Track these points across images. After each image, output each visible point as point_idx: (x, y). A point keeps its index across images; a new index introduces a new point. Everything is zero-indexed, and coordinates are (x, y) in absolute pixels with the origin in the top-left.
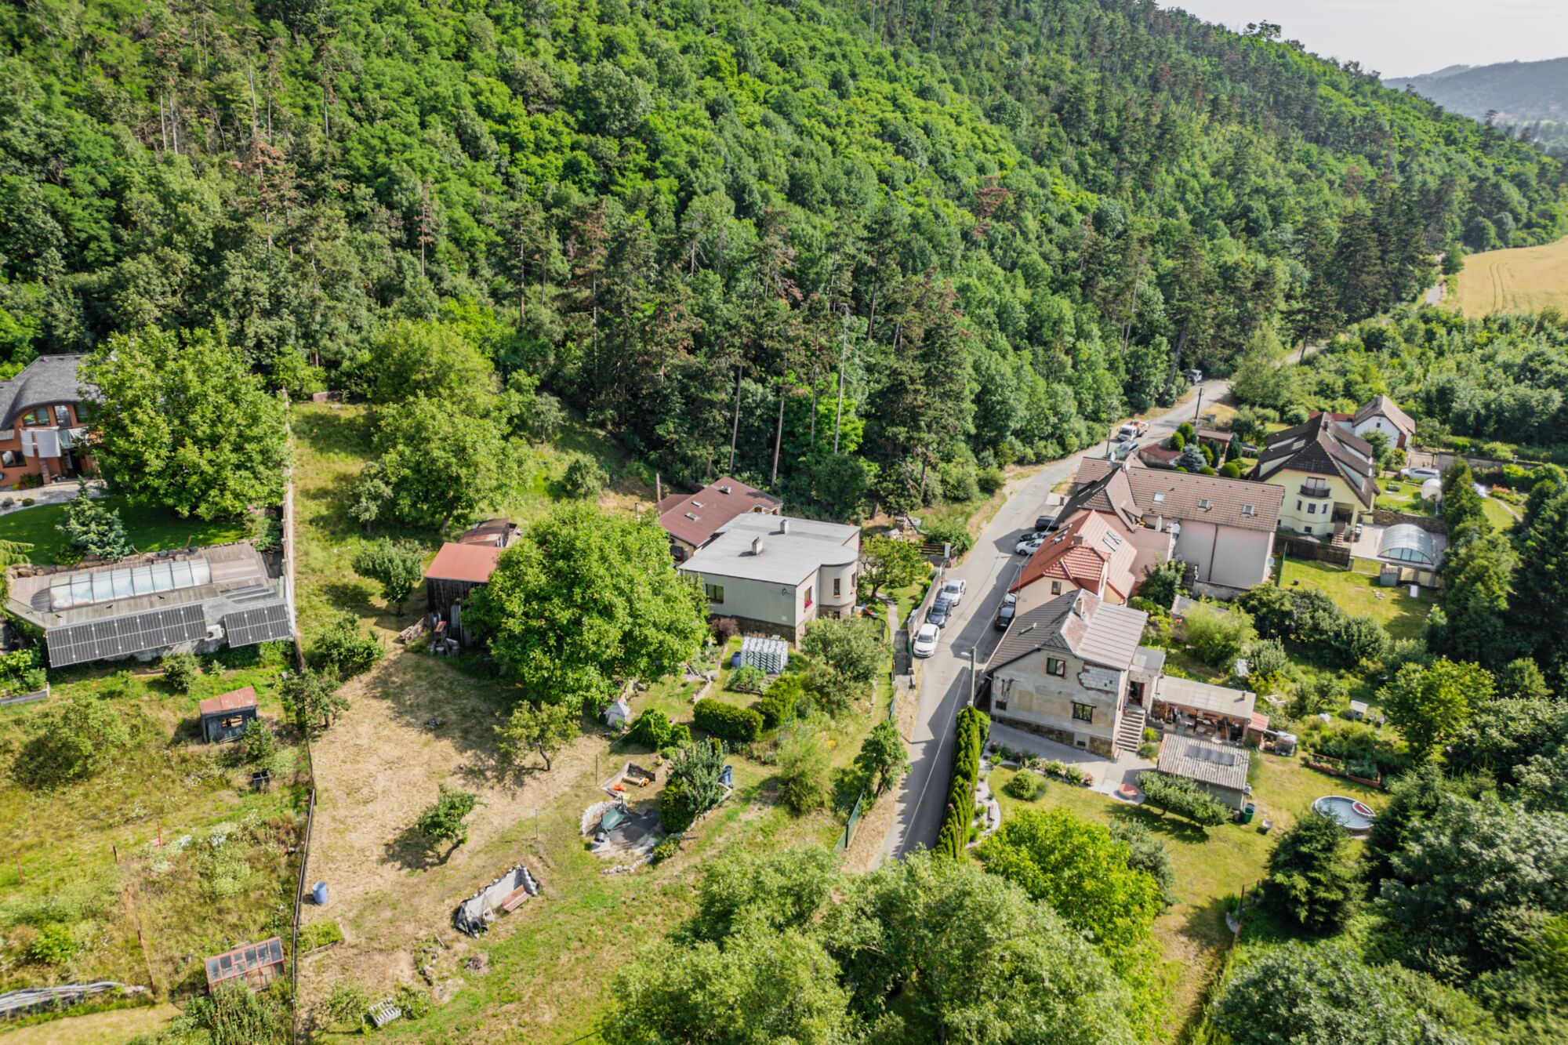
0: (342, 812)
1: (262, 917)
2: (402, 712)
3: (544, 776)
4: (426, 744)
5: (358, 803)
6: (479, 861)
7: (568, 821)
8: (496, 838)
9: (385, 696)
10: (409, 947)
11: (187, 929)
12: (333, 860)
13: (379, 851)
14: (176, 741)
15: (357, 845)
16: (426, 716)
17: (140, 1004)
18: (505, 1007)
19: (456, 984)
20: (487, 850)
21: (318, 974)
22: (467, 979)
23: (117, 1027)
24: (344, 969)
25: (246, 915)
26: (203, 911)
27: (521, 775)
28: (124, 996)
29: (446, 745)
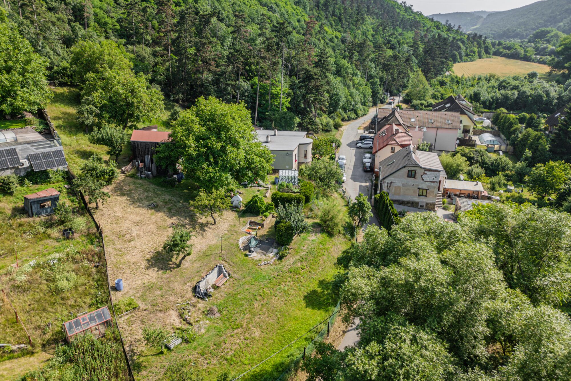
0: (119, 246)
1: (88, 300)
2: (134, 201)
3: (214, 227)
4: (152, 214)
5: (125, 241)
6: (197, 265)
7: (232, 244)
8: (201, 254)
9: (123, 195)
10: (175, 308)
11: (44, 310)
12: (121, 269)
13: (144, 263)
14: (14, 216)
15: (132, 261)
16: (148, 203)
17: (23, 355)
18: (235, 331)
19: (205, 323)
20: (199, 259)
21: (129, 326)
22: (210, 321)
23: (11, 369)
24: (143, 322)
25: (79, 300)
26: (53, 300)
27: (202, 226)
28: (12, 352)
29: (161, 215)
